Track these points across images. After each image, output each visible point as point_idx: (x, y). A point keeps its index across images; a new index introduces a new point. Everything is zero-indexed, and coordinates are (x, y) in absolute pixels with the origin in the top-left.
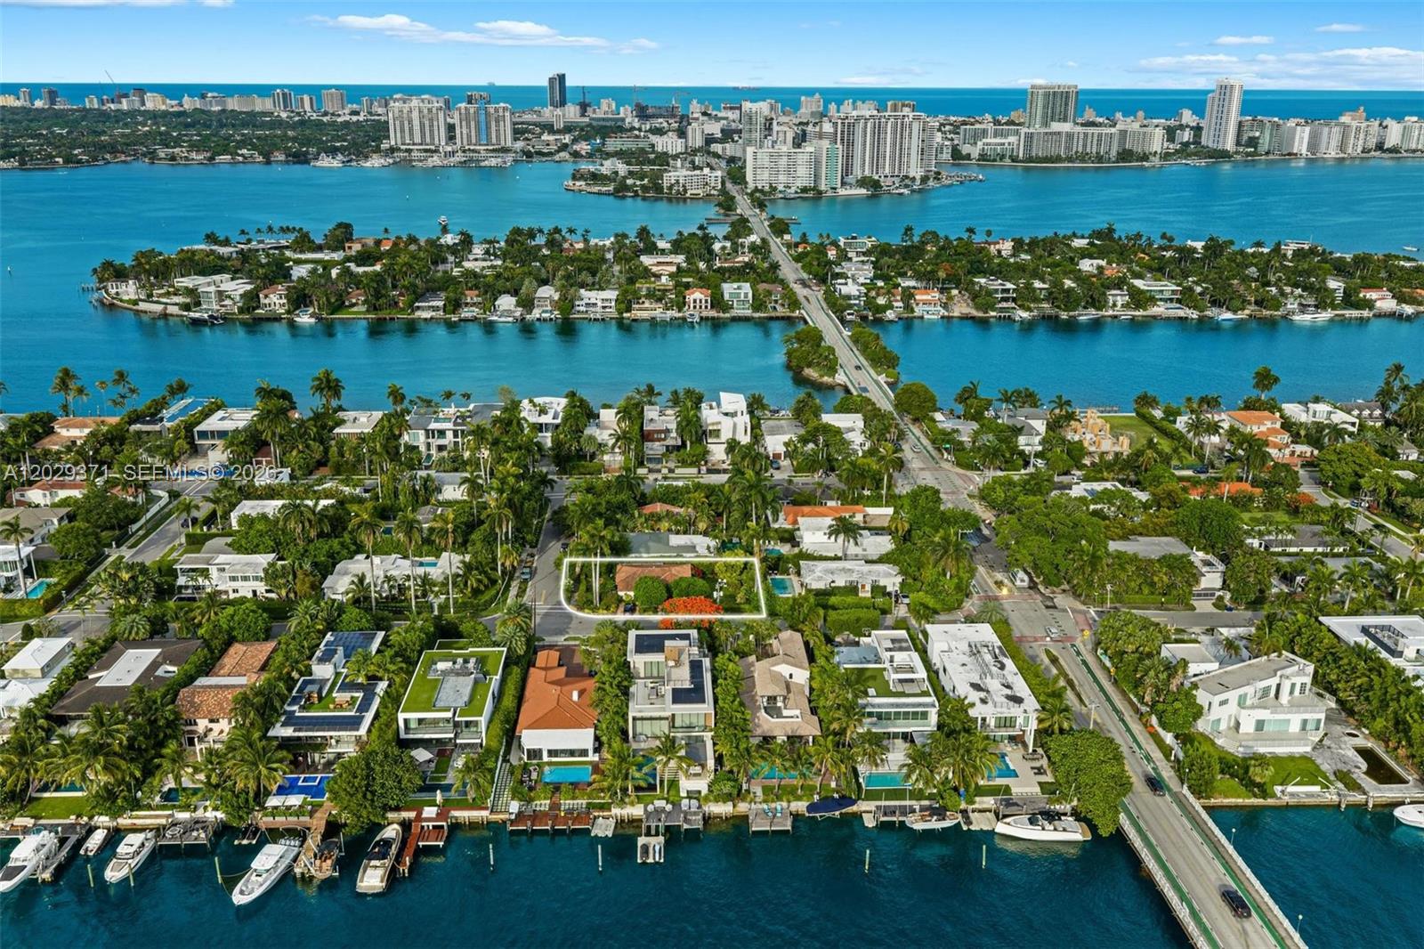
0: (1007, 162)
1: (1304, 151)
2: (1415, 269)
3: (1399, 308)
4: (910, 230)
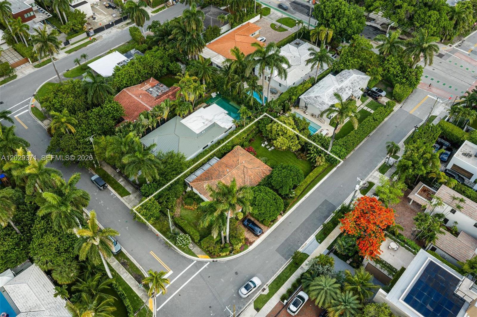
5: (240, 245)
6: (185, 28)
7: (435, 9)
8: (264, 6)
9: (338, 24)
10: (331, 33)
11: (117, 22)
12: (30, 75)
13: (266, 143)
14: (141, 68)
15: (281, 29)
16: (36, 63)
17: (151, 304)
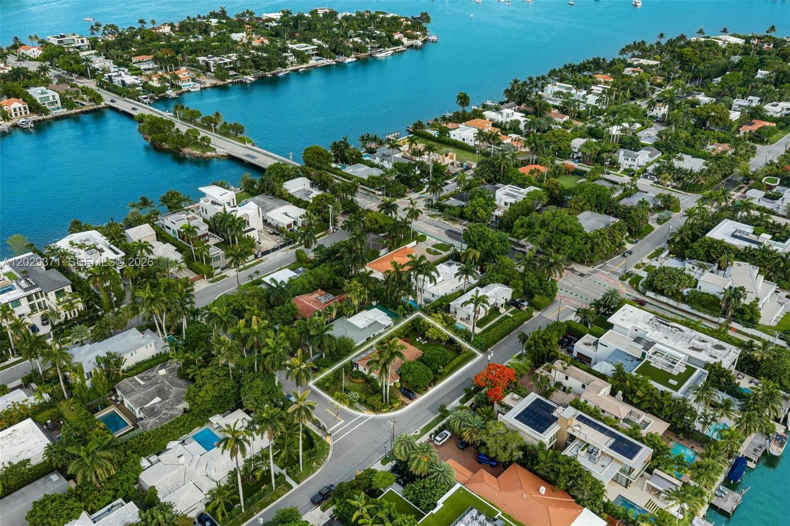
2: (393, 18)
3: (414, 42)
4: (98, 25)
5: (398, 404)
6: (352, 247)
7: (570, 235)
8: (420, 234)
9: (483, 246)
10: (478, 254)
11: (282, 246)
12: (206, 289)
13: (420, 338)
14: (312, 279)
15: (435, 253)
16: (211, 279)
17: (328, 440)
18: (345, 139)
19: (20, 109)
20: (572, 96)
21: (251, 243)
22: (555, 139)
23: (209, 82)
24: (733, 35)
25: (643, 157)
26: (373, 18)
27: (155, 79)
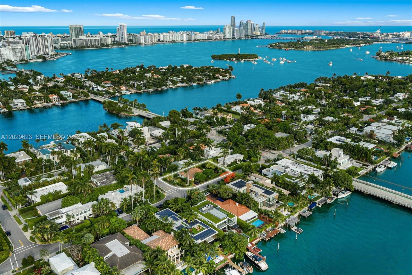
0: (69, 49)
1: (143, 42)
2: (217, 68)
3: (224, 78)
4: (89, 70)
5: (192, 186)
8: (212, 140)
9: (233, 140)
10: (232, 144)
11: (156, 143)
13: (205, 169)
15: (217, 146)
17: (165, 194)
18: (187, 108)
19: (56, 98)
20: (288, 96)
21: (144, 140)
22: (275, 110)
23: (133, 91)
24: (370, 76)
25: (312, 118)
26: (208, 68)
27: (111, 89)
